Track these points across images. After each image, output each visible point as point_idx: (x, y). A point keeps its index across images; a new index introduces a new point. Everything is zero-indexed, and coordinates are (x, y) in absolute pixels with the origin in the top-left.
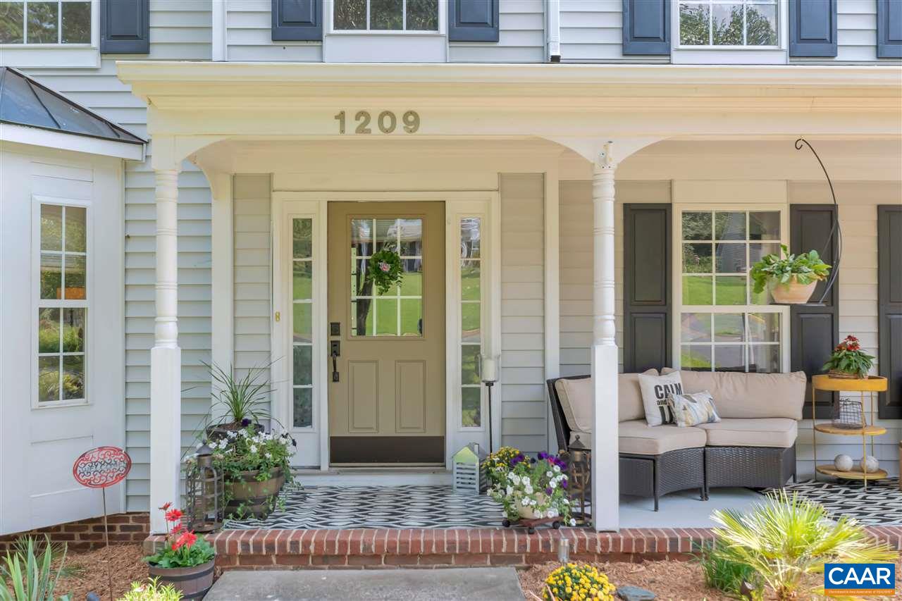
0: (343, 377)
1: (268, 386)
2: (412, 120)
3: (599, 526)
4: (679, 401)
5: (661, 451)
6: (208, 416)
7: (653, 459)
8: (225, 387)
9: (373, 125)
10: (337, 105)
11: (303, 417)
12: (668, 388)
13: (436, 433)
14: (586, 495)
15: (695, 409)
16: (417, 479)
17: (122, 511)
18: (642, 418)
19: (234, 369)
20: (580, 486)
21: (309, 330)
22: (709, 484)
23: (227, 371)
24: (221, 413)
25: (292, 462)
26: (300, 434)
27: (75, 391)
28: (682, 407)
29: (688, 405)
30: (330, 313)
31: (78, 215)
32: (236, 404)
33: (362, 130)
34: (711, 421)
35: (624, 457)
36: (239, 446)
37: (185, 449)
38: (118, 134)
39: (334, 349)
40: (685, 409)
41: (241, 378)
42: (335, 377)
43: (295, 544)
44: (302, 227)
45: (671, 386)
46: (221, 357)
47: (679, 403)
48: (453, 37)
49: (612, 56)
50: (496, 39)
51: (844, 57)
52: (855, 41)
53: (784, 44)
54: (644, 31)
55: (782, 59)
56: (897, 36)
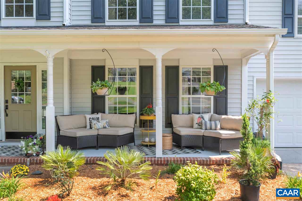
0: (9, 114)
4: (94, 122)
5: (77, 136)
7: (76, 138)
12: (93, 118)
15: (98, 124)
22: (99, 145)
28: (94, 124)
29: (96, 123)
30: (5, 97)
39: (6, 107)
40: (95, 124)
45: (95, 118)
47: (93, 123)
48: (37, 19)
49: (89, 23)
50: (50, 19)
51: (155, 22)
52: (159, 18)
53: (138, 19)
54: (97, 16)
55: (137, 23)
56: (171, 17)
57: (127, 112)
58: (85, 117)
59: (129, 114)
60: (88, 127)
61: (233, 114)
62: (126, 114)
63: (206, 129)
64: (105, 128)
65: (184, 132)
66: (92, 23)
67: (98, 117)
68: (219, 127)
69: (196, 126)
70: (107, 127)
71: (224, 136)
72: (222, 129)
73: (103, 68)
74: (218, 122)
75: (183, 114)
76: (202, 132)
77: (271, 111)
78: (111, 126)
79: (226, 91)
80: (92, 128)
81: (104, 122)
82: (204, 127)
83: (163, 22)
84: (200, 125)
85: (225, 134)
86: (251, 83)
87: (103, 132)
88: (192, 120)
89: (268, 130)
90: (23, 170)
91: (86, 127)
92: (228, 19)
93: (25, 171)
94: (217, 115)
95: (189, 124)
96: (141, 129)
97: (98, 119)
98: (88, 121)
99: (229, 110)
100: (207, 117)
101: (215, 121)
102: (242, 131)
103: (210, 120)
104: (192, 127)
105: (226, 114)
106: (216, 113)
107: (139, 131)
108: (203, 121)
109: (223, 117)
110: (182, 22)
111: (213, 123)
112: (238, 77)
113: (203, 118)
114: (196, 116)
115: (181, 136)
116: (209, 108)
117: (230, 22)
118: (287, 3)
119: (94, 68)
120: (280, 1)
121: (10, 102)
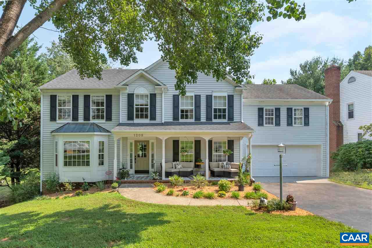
0: (136, 162)
1: (127, 164)
2: (142, 135)
3: (163, 179)
4: (177, 166)
5: (172, 171)
6: (119, 167)
7: (171, 172)
8: (122, 164)
9: (138, 136)
10: (134, 134)
11: (131, 168)
13: (148, 170)
14: (161, 177)
15: (179, 167)
16: (146, 175)
17: (108, 180)
18: (173, 168)
19: (123, 162)
20: (160, 175)
21: (132, 156)
23: (122, 162)
24: (121, 167)
25: (130, 173)
26: (131, 170)
27: (102, 164)
30: (135, 155)
31: (103, 142)
32: (123, 166)
33: (137, 136)
34: (181, 168)
35: (165, 172)
36: (123, 171)
37: (117, 171)
38: (108, 131)
39: (135, 159)
41: (123, 163)
42: (135, 162)
43: (129, 181)
44: (131, 144)
46: (121, 160)
48: (150, 120)
49: (172, 121)
50: (156, 120)
51: (202, 121)
52: (203, 119)
53: (194, 119)
54: (175, 118)
55: (194, 121)
56: (209, 118)
57: (189, 161)
58: (172, 164)
59: (185, 161)
61: (236, 162)
62: (188, 162)
63: (225, 168)
65: (216, 170)
66: (173, 120)
67: (177, 163)
68: (230, 167)
69: (221, 167)
71: (232, 171)
72: (231, 168)
73: (178, 141)
74: (230, 165)
75: (214, 162)
76: (223, 170)
77: (251, 161)
78: (184, 167)
79: (233, 154)
80: (176, 168)
81: (181, 165)
82: (224, 168)
83: (205, 121)
84: (222, 167)
85: (233, 170)
86: (244, 147)
87: (181, 170)
88: (219, 165)
89: (250, 168)
94: (229, 162)
95: (217, 166)
96: (196, 168)
98: (174, 165)
99: (234, 160)
100: (225, 163)
101: (229, 165)
102: (239, 169)
103: (226, 165)
104: (219, 167)
105: (233, 162)
106: (229, 161)
107: (195, 169)
108: (224, 165)
109: (232, 163)
110: (214, 120)
111: (228, 166)
112: (238, 145)
113: (223, 163)
114: (221, 163)
115: (214, 171)
116: (226, 159)
117: (235, 121)
118: (261, 110)
119: (174, 141)
120: (257, 109)
121: (137, 156)
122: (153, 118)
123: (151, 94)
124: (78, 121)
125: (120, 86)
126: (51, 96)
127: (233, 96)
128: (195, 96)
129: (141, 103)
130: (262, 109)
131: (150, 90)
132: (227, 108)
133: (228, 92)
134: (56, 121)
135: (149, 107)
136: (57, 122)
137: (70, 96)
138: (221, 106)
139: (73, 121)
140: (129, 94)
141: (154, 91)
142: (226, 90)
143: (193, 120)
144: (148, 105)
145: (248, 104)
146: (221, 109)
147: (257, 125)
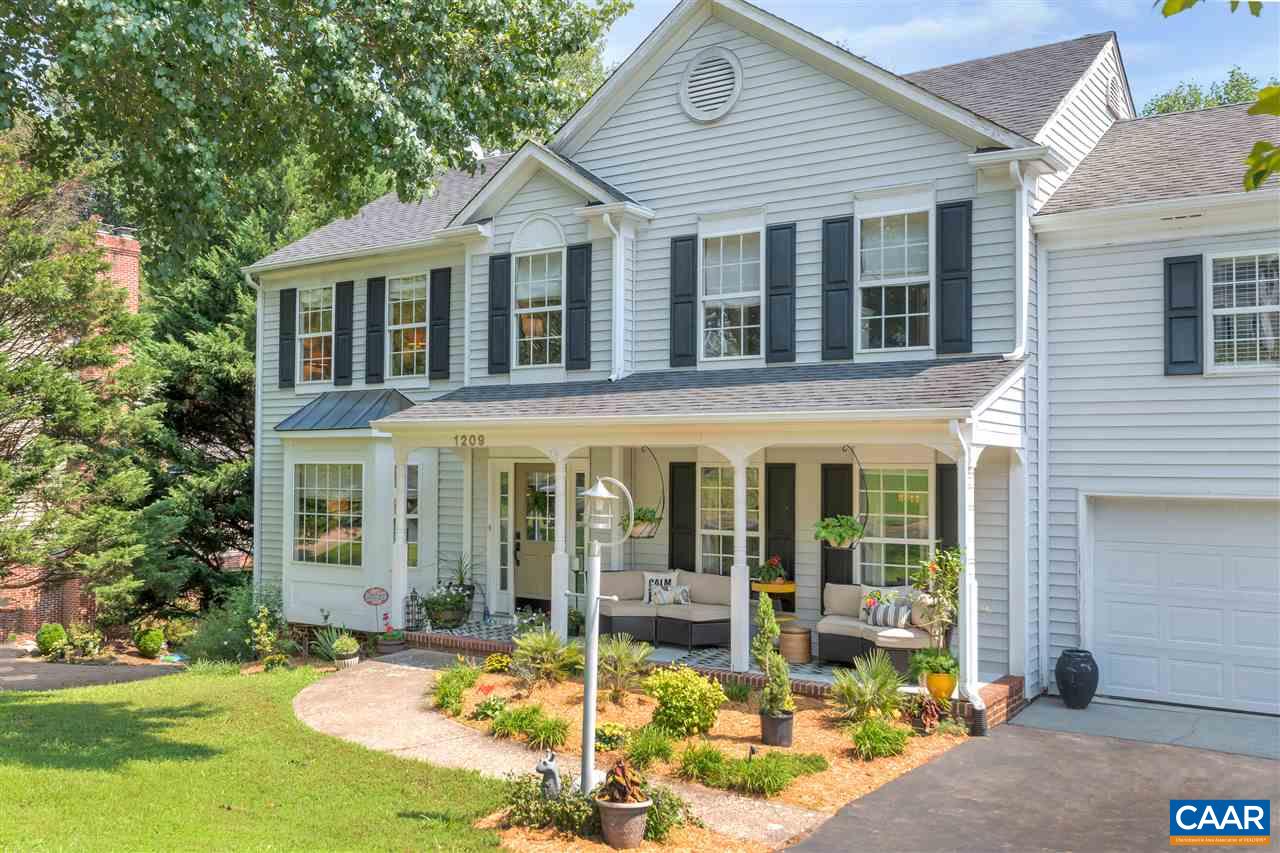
0: (521, 563)
1: (488, 567)
2: (482, 439)
9: (468, 442)
10: (454, 434)
11: (503, 585)
12: (658, 581)
21: (506, 533)
26: (501, 596)
27: (413, 561)
29: (662, 592)
30: (515, 527)
31: (416, 471)
32: (462, 574)
33: (463, 444)
39: (517, 548)
42: (517, 562)
44: (503, 478)
45: (661, 580)
48: (569, 367)
49: (665, 367)
50: (589, 367)
51: (800, 360)
52: (808, 348)
53: (763, 354)
54: (682, 351)
55: (762, 364)
56: (836, 345)
58: (643, 577)
60: (646, 599)
64: (677, 603)
66: (672, 366)
67: (668, 579)
69: (864, 614)
70: (683, 602)
73: (692, 466)
78: (692, 598)
80: (650, 602)
83: (816, 359)
84: (869, 614)
88: (859, 601)
90: (501, 662)
91: (642, 599)
92: (974, 345)
93: (504, 664)
95: (853, 610)
97: (668, 582)
101: (899, 606)
104: (857, 616)
110: (863, 355)
117: (977, 350)
118: (1181, 272)
119: (675, 467)
120: (1160, 269)
121: (523, 536)
122: (579, 359)
123: (571, 249)
124: (350, 383)
125: (457, 227)
126: (282, 292)
127: (966, 207)
128: (771, 230)
129: (535, 296)
130: (1194, 263)
131: (569, 230)
132: (931, 278)
133: (943, 185)
134: (293, 386)
135: (563, 307)
136: (299, 390)
137: (331, 288)
138: (898, 269)
139: (336, 384)
140: (493, 259)
141: (584, 233)
142: (929, 177)
143: (758, 362)
144: (558, 302)
145: (1102, 242)
146: (901, 289)
147: (1160, 369)
